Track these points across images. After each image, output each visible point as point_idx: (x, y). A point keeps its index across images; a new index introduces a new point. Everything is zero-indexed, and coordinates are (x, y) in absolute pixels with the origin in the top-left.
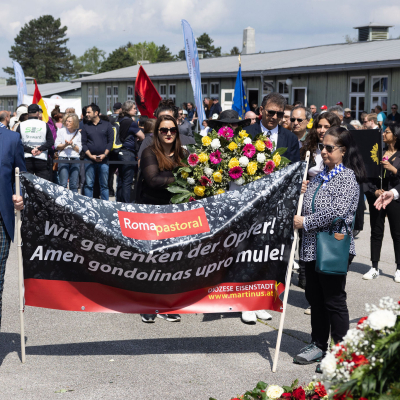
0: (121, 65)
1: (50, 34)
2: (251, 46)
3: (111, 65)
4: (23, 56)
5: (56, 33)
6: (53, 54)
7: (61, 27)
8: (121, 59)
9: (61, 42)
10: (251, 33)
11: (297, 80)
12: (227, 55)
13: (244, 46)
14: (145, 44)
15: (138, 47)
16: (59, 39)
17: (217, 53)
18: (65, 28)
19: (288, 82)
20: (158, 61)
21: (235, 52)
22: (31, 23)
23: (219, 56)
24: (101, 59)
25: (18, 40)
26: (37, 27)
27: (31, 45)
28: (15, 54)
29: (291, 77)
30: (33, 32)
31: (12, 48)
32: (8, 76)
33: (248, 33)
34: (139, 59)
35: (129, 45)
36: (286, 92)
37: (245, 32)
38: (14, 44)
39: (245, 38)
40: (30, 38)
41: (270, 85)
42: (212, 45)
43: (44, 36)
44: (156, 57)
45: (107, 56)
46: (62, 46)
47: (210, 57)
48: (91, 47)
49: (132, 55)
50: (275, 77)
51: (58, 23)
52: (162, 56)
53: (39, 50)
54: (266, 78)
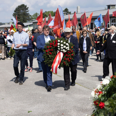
0: (44, 17)
1: (24, 9)
2: (79, 11)
5: (25, 9)
6: (25, 15)
7: (27, 7)
9: (27, 12)
10: (79, 8)
12: (73, 14)
13: (77, 11)
14: (50, 11)
15: (48, 12)
16: (26, 11)
17: (70, 13)
18: (28, 8)
22: (18, 6)
24: (38, 16)
25: (15, 11)
26: (20, 8)
27: (19, 13)
28: (14, 15)
30: (19, 9)
31: (14, 13)
33: (78, 8)
35: (46, 12)
37: (77, 7)
38: (14, 12)
39: (77, 9)
40: (18, 10)
42: (68, 11)
43: (22, 10)
44: (53, 15)
47: (68, 14)
48: (36, 13)
49: (47, 14)
51: (26, 6)
53: (21, 14)
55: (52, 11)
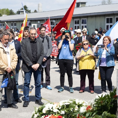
2: (40, 9)
10: (40, 5)
11: (57, 21)
12: (33, 13)
13: (38, 9)
14: (5, 9)
15: (3, 10)
19: (54, 21)
20: (10, 15)
21: (35, 11)
23: (30, 13)
29: (55, 19)
34: (3, 14)
36: (53, 25)
42: (27, 9)
44: (9, 13)
49: (1, 13)
52: (11, 13)
54: (46, 20)
55: (8, 9)
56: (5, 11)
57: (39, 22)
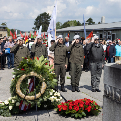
0: (66, 27)
1: (46, 18)
2: (104, 21)
3: (63, 27)
4: (38, 24)
5: (47, 18)
6: (47, 24)
7: (49, 16)
8: (66, 25)
10: (104, 18)
11: (113, 31)
12: (97, 24)
13: (102, 22)
14: (73, 21)
15: (71, 21)
16: (48, 19)
17: (94, 23)
19: (110, 32)
20: (77, 26)
21: (99, 23)
22: (40, 15)
23: (95, 24)
24: (60, 25)
25: (36, 20)
26: (42, 16)
27: (40, 21)
28: (35, 23)
29: (111, 30)
30: (41, 17)
31: (35, 22)
32: (34, 30)
33: (103, 18)
34: (72, 25)
35: (69, 21)
36: (110, 35)
37: (102, 17)
38: (35, 21)
39: (102, 19)
40: (40, 19)
41: (105, 33)
42: (92, 21)
43: (44, 19)
44: (76, 25)
45: (62, 24)
46: (49, 21)
47: (92, 24)
48: (58, 22)
49: (69, 24)
50: (107, 31)
51: (48, 14)
52: (78, 24)
53: (43, 23)
54: (105, 31)
55: (76, 21)
56: (73, 23)
57: (98, 32)
